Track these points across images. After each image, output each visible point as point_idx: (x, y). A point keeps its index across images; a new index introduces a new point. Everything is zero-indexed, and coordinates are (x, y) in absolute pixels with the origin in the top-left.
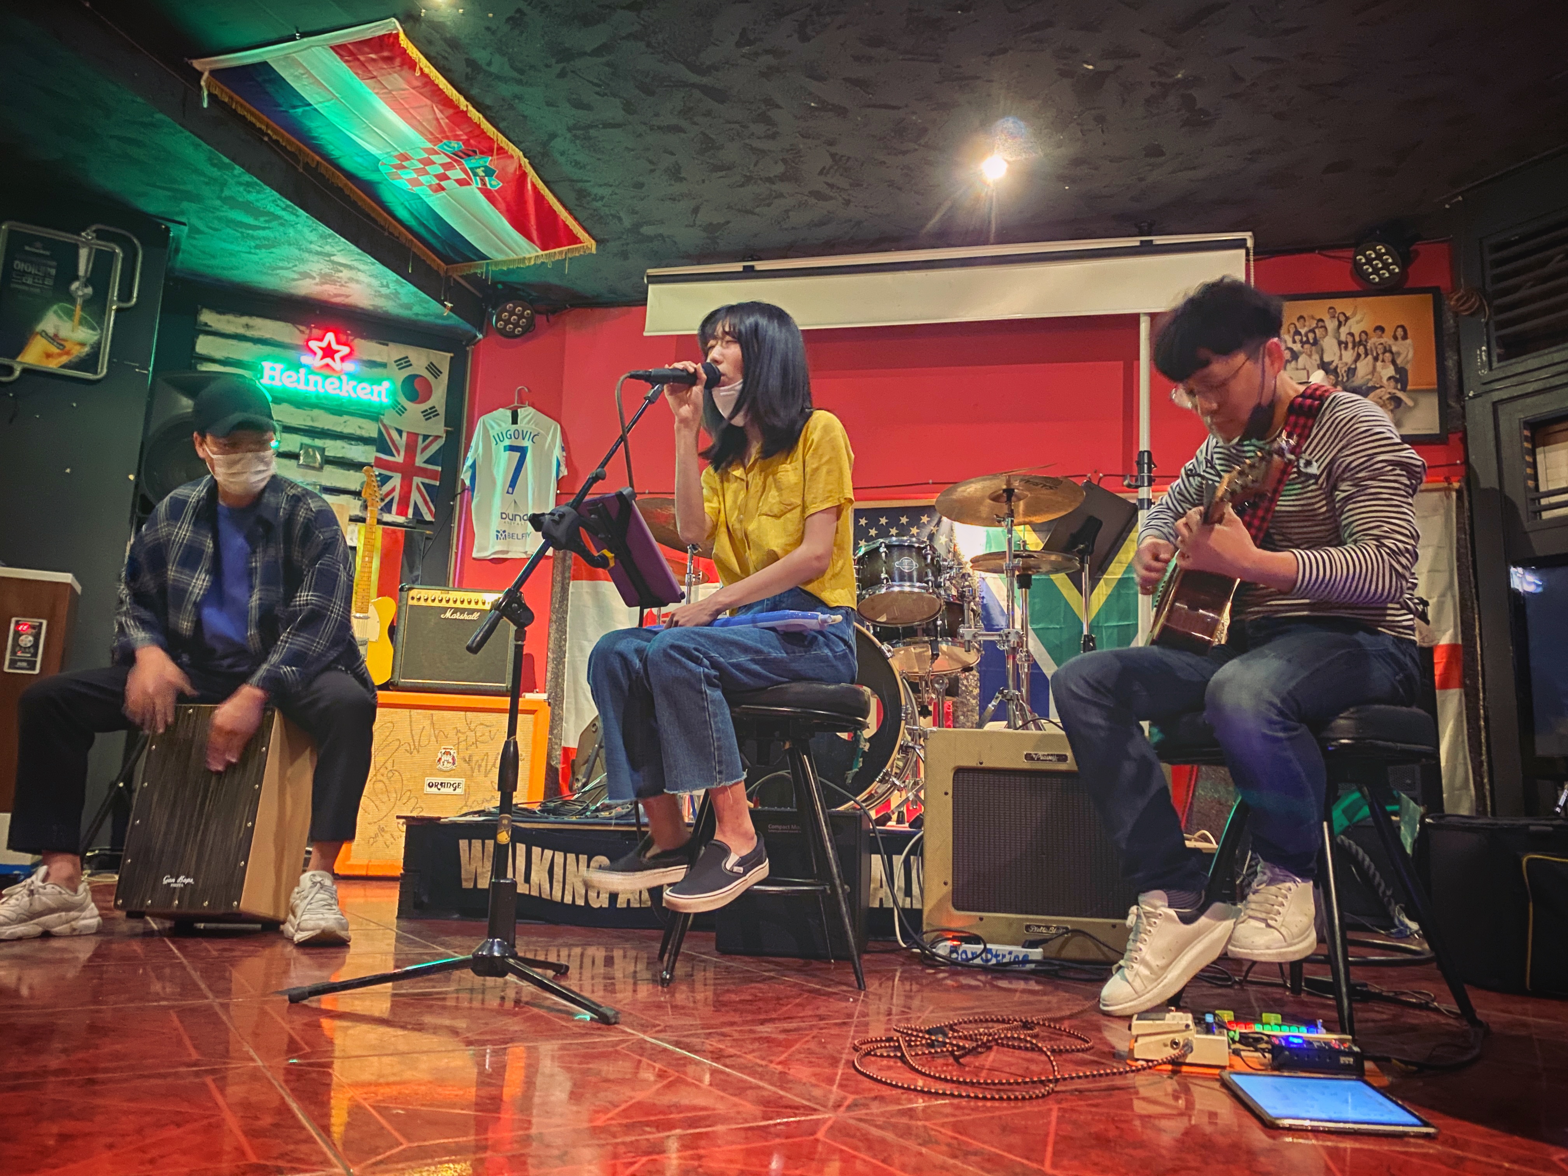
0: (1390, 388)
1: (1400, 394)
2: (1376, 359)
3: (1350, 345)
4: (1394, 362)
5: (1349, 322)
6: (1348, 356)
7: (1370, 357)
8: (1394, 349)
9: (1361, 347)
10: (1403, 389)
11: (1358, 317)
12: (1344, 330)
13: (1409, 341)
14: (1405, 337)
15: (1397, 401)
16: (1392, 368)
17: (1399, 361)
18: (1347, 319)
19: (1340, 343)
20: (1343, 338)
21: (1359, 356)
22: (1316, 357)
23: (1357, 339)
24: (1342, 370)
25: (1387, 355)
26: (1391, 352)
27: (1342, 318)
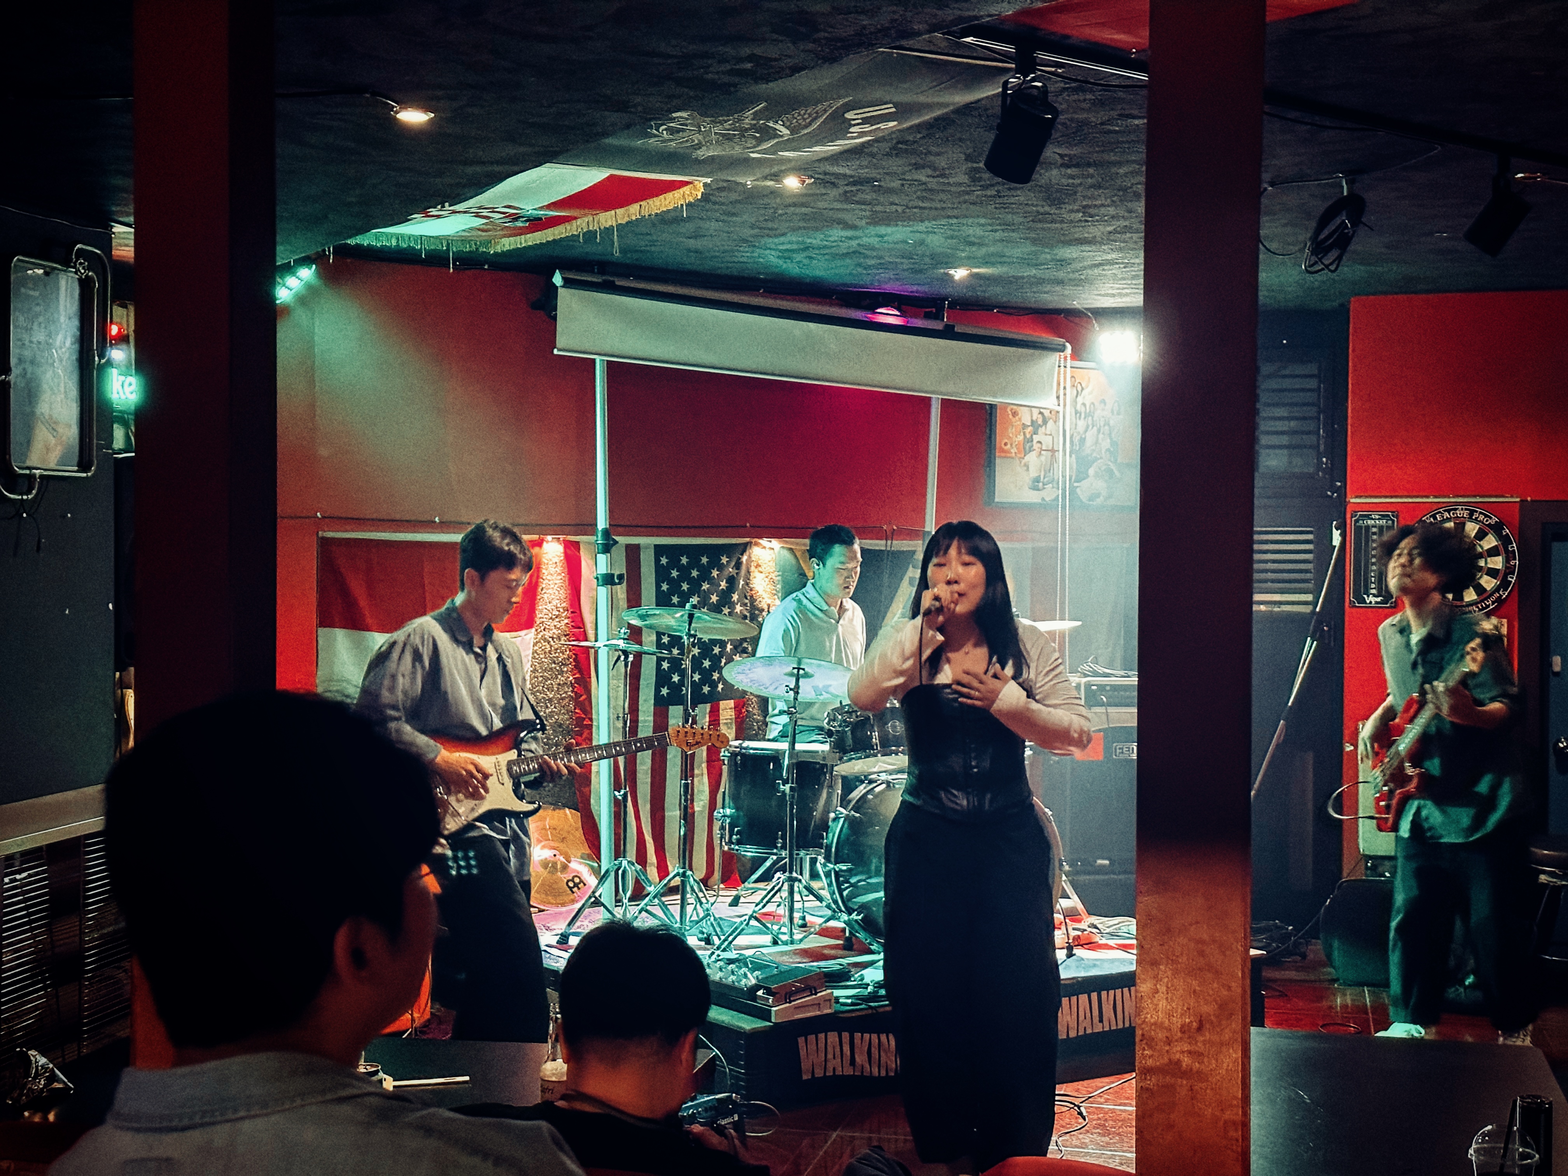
0: (1106, 460)
1: (1112, 466)
2: (1099, 431)
3: (1083, 416)
4: (1110, 435)
5: (1084, 392)
7: (1095, 428)
8: (1112, 423)
9: (1090, 418)
10: (1115, 462)
13: (1121, 417)
14: (1118, 414)
15: (1109, 472)
16: (1109, 441)
17: (1113, 435)
18: (1083, 389)
19: (1076, 412)
20: (1079, 407)
21: (1088, 427)
23: (1088, 411)
25: (1107, 427)
26: (1109, 425)
27: (1079, 388)
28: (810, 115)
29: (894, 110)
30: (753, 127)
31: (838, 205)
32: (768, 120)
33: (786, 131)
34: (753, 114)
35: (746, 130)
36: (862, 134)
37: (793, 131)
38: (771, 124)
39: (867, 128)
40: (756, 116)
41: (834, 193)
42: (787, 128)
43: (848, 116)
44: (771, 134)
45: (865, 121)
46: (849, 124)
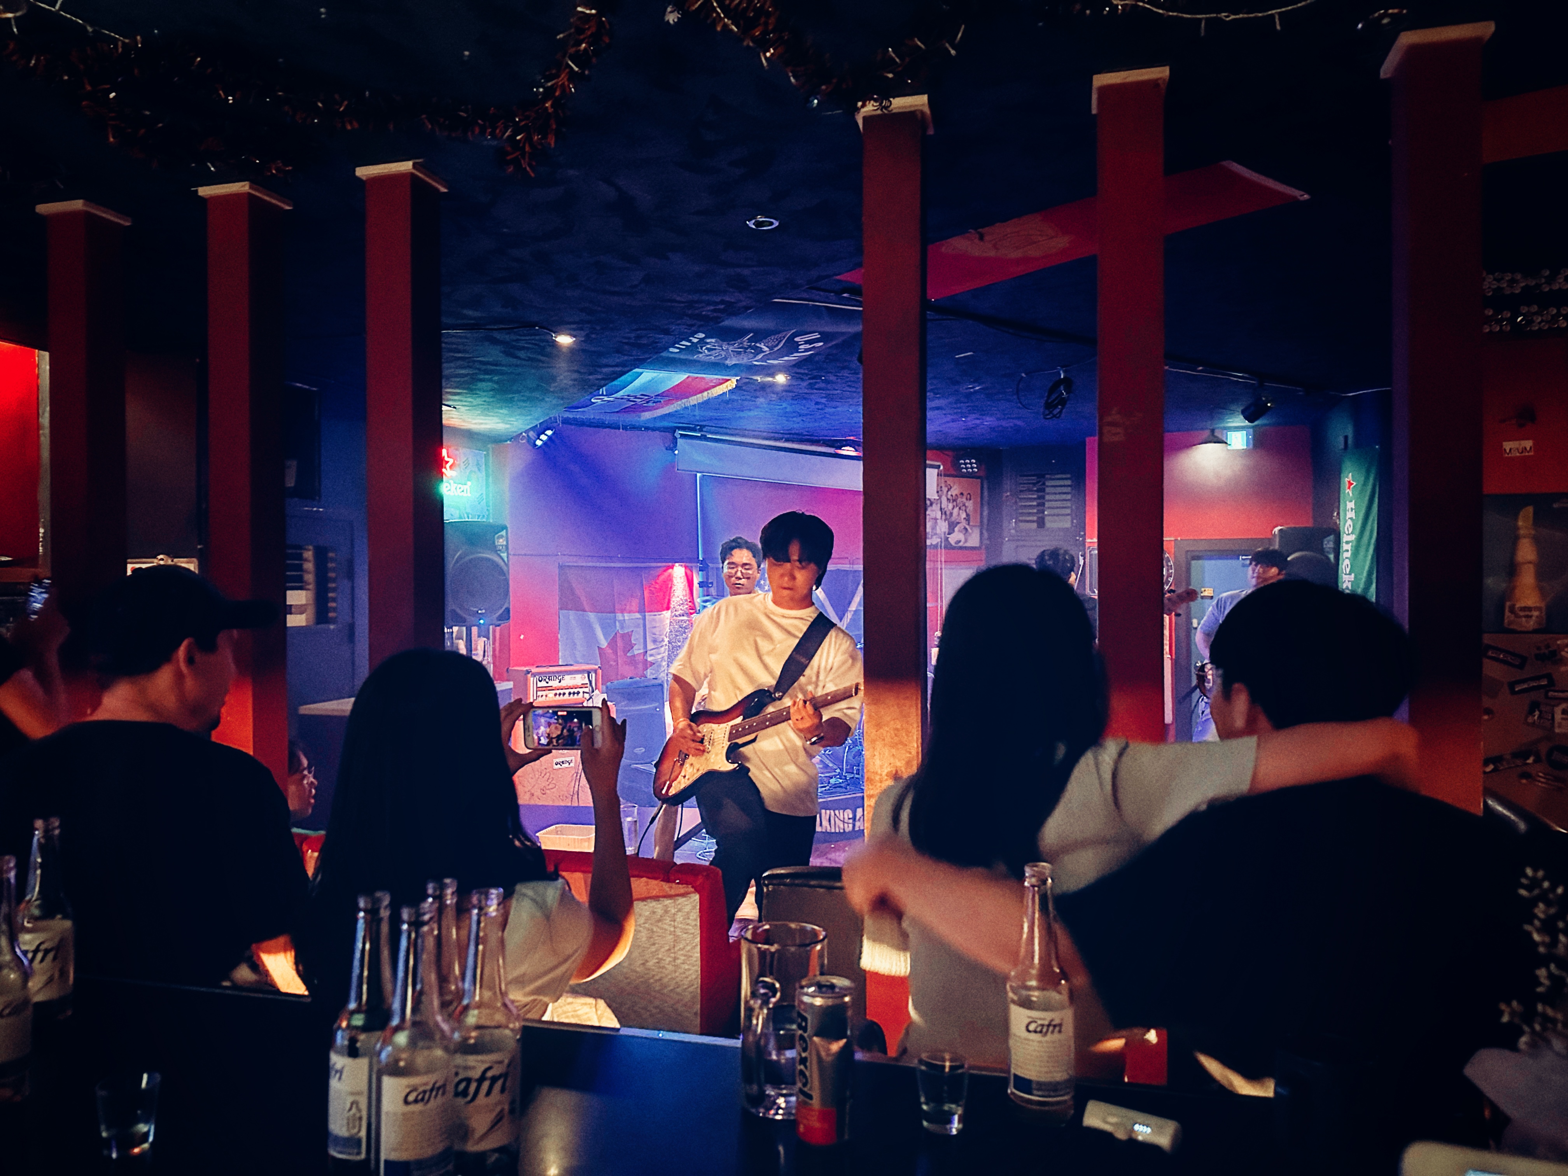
0: (964, 523)
1: (967, 527)
4: (966, 511)
5: (952, 490)
6: (951, 506)
7: (958, 508)
9: (955, 502)
10: (969, 524)
11: (955, 487)
12: (950, 493)
13: (971, 502)
14: (970, 499)
15: (966, 529)
16: (965, 514)
17: (968, 510)
18: (951, 487)
19: (948, 499)
20: (949, 497)
21: (954, 506)
22: (939, 505)
23: (954, 498)
24: (948, 513)
26: (965, 506)
27: (949, 487)
28: (777, 340)
29: (819, 336)
30: (750, 347)
31: (806, 391)
32: (756, 343)
33: (766, 349)
34: (748, 339)
35: (747, 349)
36: (806, 350)
37: (771, 348)
38: (758, 345)
39: (808, 346)
40: (750, 340)
41: (805, 384)
42: (767, 347)
43: (796, 339)
44: (760, 351)
45: (806, 342)
46: (797, 344)
